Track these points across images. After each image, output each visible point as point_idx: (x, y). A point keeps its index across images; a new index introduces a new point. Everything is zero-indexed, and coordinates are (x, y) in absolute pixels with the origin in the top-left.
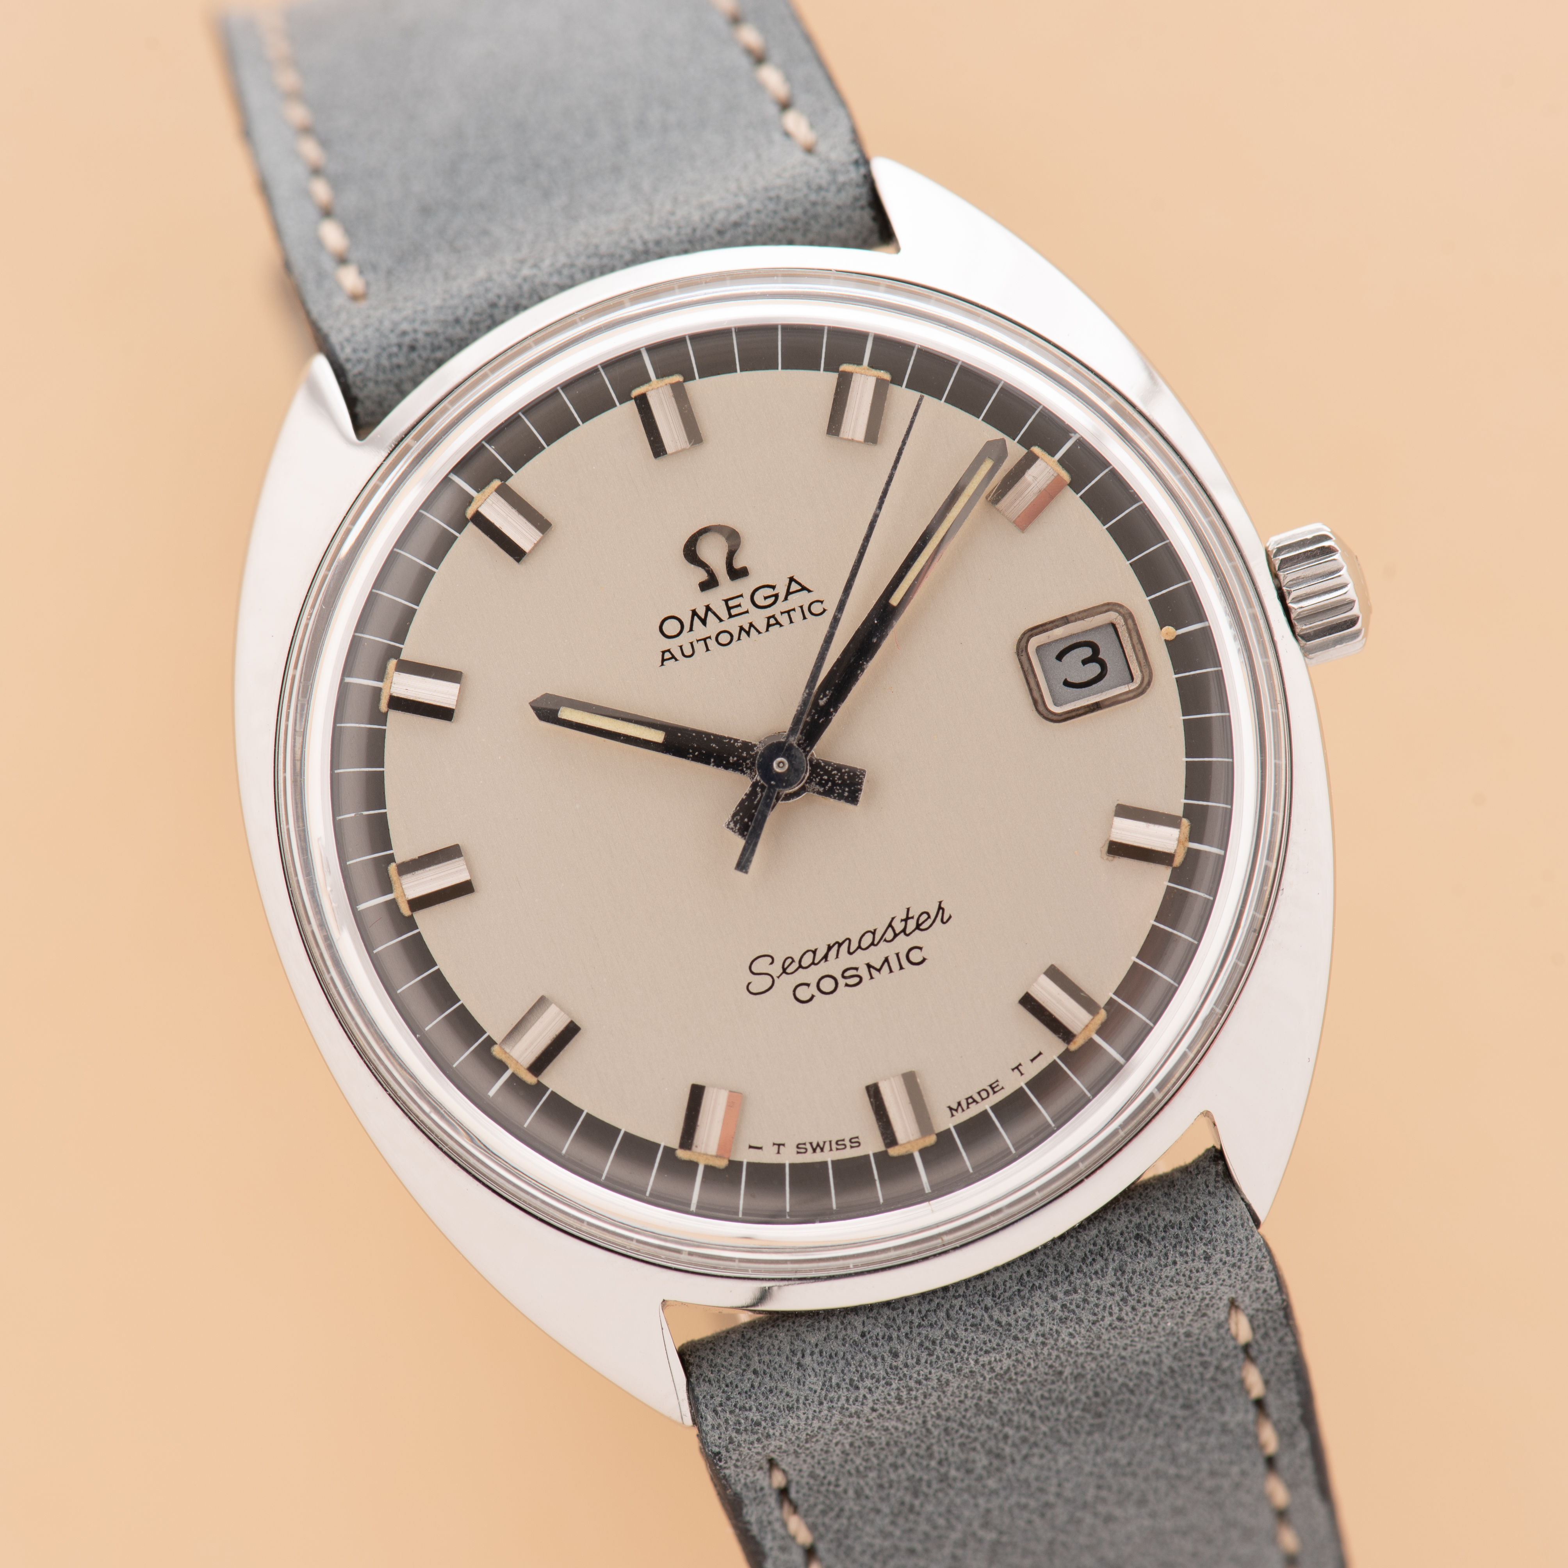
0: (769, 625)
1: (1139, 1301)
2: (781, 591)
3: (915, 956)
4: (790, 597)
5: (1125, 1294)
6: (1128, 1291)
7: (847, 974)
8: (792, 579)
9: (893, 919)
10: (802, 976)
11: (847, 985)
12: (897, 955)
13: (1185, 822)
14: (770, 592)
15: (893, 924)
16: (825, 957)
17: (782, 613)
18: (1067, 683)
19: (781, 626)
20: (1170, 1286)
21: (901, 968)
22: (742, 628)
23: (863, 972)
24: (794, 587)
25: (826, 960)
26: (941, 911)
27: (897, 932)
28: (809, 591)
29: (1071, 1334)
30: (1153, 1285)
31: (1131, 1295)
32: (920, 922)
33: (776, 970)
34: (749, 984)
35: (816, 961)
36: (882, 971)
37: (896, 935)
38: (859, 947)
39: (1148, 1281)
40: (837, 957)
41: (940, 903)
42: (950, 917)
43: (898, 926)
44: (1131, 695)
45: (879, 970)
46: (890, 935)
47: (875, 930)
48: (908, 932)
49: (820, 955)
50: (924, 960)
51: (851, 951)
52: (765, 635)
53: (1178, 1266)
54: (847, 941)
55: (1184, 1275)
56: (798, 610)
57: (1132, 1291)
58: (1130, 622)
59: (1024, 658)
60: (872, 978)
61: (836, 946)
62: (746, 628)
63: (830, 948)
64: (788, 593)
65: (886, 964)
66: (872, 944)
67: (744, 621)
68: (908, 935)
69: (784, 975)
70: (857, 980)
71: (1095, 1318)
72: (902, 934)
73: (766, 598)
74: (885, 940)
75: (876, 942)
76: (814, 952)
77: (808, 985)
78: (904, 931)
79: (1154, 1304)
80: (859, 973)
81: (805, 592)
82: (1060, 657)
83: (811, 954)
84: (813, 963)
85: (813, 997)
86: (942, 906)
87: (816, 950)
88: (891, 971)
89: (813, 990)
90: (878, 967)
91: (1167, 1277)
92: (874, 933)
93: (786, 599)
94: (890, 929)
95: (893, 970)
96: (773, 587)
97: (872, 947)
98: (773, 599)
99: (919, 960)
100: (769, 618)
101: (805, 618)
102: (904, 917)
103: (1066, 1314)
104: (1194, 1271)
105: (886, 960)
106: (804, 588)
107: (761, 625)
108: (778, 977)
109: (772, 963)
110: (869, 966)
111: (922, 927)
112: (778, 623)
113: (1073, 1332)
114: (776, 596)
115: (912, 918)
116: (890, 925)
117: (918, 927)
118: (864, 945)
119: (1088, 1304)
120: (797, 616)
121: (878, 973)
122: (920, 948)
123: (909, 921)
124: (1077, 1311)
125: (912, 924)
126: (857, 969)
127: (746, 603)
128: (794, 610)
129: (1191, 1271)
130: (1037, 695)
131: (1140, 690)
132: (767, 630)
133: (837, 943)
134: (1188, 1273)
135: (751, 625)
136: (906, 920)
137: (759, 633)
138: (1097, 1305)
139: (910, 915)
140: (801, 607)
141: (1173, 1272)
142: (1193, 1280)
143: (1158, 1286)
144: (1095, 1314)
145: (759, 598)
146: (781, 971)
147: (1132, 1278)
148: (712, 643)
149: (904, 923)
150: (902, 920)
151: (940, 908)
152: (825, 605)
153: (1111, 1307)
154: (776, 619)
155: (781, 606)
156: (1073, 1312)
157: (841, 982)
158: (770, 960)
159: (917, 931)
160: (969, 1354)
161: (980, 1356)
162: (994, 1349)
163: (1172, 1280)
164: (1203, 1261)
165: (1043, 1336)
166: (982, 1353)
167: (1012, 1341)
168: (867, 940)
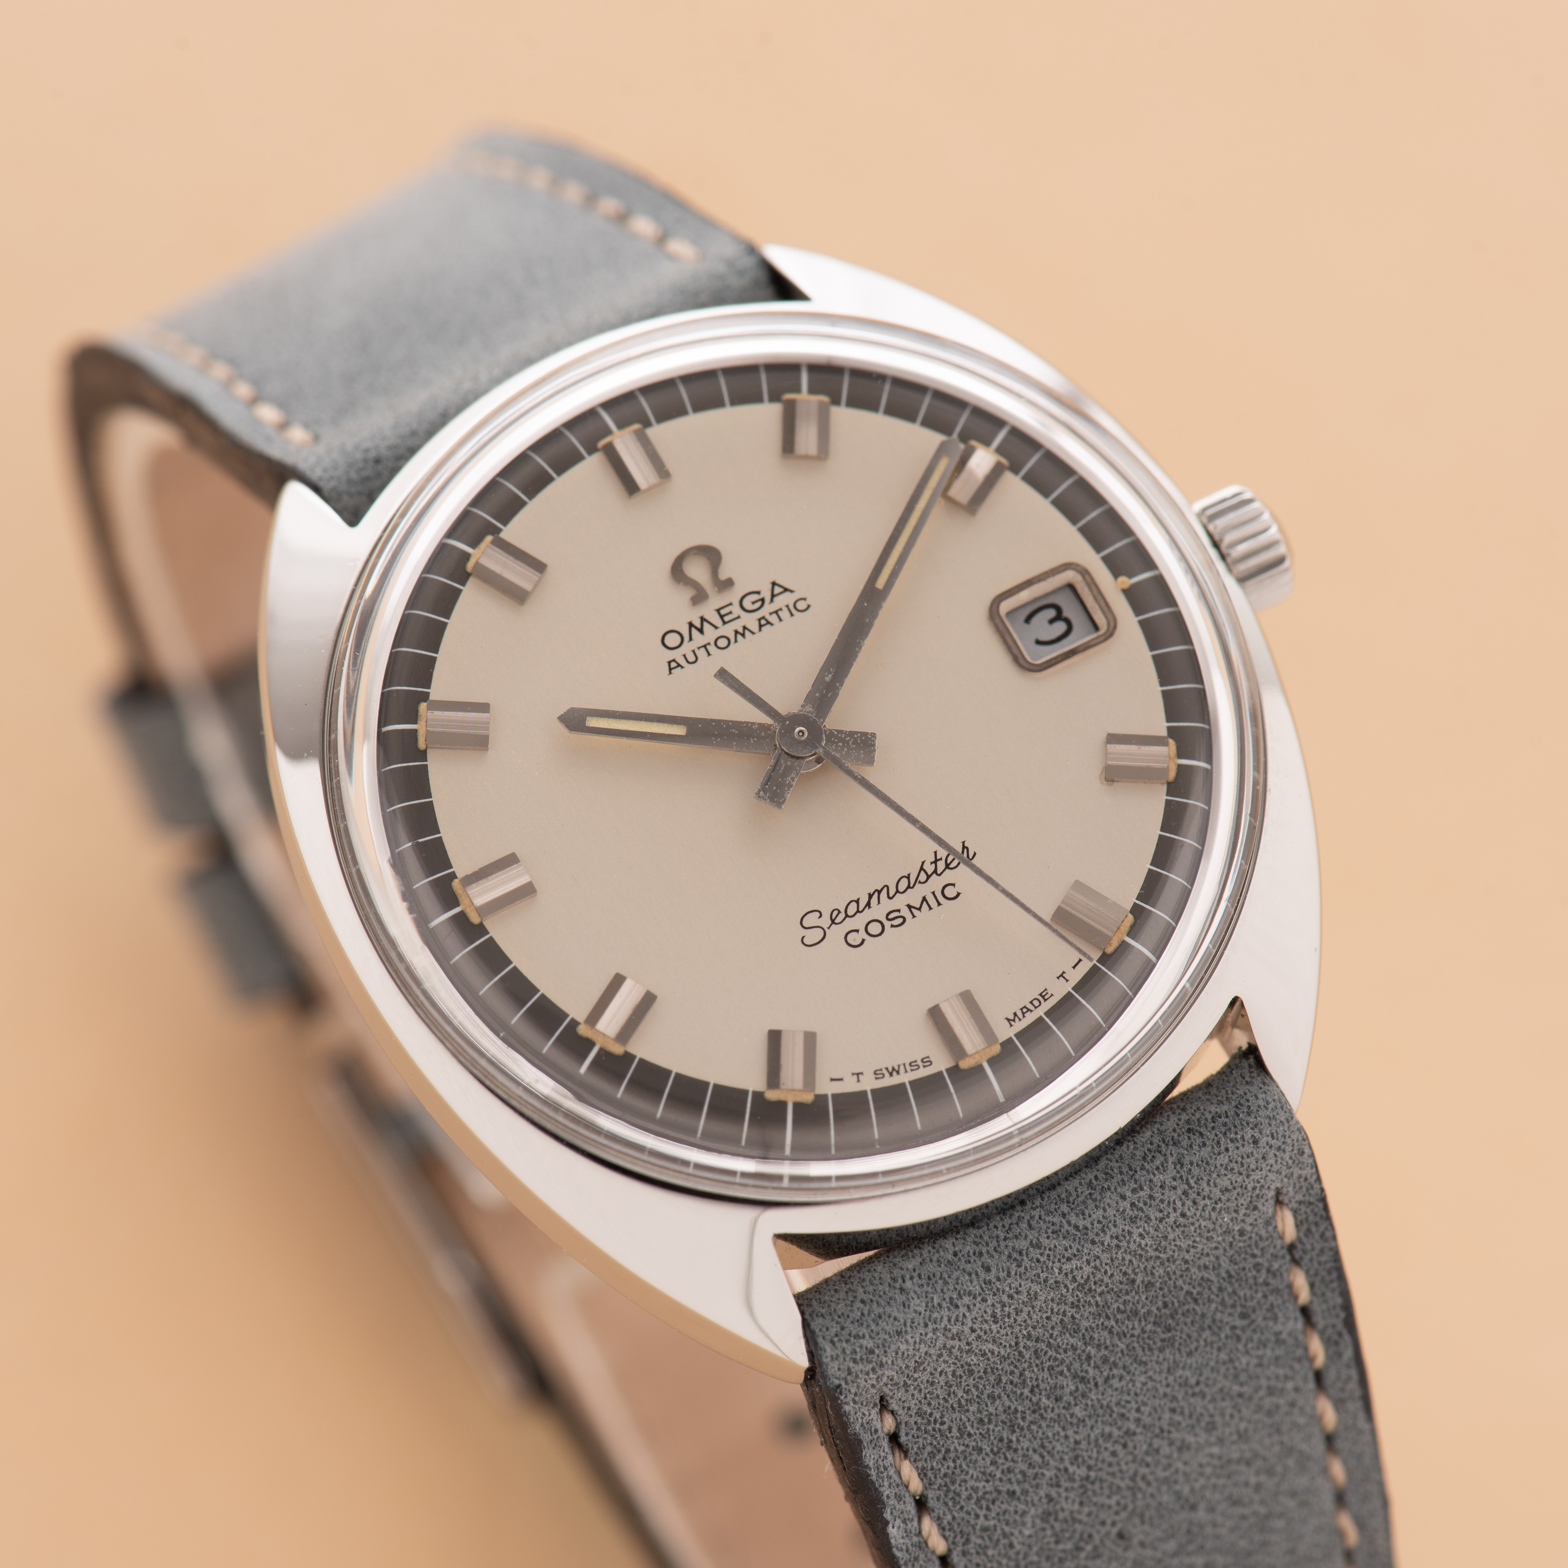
0: (761, 626)
1: (1199, 1194)
2: (767, 595)
3: (950, 892)
4: (775, 599)
5: (1186, 1187)
6: (1188, 1184)
7: (891, 916)
8: (774, 584)
9: (923, 863)
10: (849, 924)
11: (892, 926)
12: (933, 893)
13: (1171, 742)
14: (755, 597)
15: (924, 867)
16: (868, 905)
17: (771, 614)
18: (1038, 642)
19: (772, 624)
20: (1226, 1175)
21: (939, 904)
22: (736, 632)
23: (905, 912)
24: (777, 590)
25: (870, 907)
26: (965, 850)
27: (929, 873)
28: (791, 591)
29: (1141, 1235)
30: (1210, 1175)
31: (1191, 1188)
32: (948, 862)
33: (825, 922)
34: (803, 938)
35: (860, 909)
36: (922, 910)
37: (928, 877)
38: (897, 891)
39: (1205, 1171)
40: (879, 903)
41: (963, 843)
42: (975, 854)
43: (930, 869)
44: (1101, 639)
45: (919, 909)
46: (923, 877)
47: (909, 875)
48: (939, 872)
49: (862, 904)
50: (959, 894)
51: (891, 895)
52: (759, 635)
53: (1230, 1153)
54: (886, 888)
55: (1236, 1162)
56: (785, 609)
57: (1192, 1182)
58: (1087, 577)
59: (998, 621)
60: (914, 916)
61: (876, 893)
62: (741, 630)
63: (871, 896)
64: (773, 596)
65: (925, 902)
66: (909, 887)
67: (738, 625)
68: (940, 875)
69: (833, 925)
70: (900, 920)
71: (1161, 1215)
72: (934, 875)
73: (753, 603)
74: (920, 882)
75: (911, 885)
76: (857, 902)
77: (857, 931)
78: (935, 871)
79: (1212, 1196)
80: (901, 914)
81: (788, 593)
82: (1028, 620)
83: (854, 904)
84: (858, 911)
85: (863, 941)
87: (858, 899)
88: (930, 908)
89: (862, 934)
90: (918, 906)
91: (1222, 1165)
92: (908, 877)
93: (772, 601)
94: (922, 872)
95: (932, 907)
96: (758, 593)
97: (909, 890)
98: (759, 604)
99: (955, 894)
100: (760, 620)
101: (792, 615)
102: (933, 860)
103: (1136, 1212)
104: (1245, 1157)
105: (924, 899)
106: (786, 590)
107: (754, 627)
108: (829, 928)
109: (820, 916)
110: (910, 907)
111: (950, 866)
112: (768, 623)
113: (1143, 1232)
114: (763, 600)
115: (941, 859)
116: (922, 869)
117: (947, 866)
118: (901, 889)
119: (1153, 1201)
120: (784, 614)
121: (919, 911)
122: (954, 885)
123: (939, 863)
124: (1144, 1209)
125: (941, 865)
126: (899, 911)
127: (736, 610)
128: (781, 609)
129: (1242, 1157)
130: (1016, 651)
131: (1108, 634)
132: (760, 630)
133: (876, 890)
134: (1239, 1159)
135: (745, 628)
136: (935, 862)
137: (753, 633)
138: (1163, 1200)
140: (787, 606)
141: (1227, 1160)
142: (1245, 1167)
143: (1215, 1176)
144: (1161, 1211)
145: (747, 604)
146: (830, 922)
147: (1190, 1170)
148: (711, 648)
149: (934, 865)
150: (932, 863)
151: (964, 847)
152: (809, 602)
153: (1174, 1202)
154: (766, 620)
155: (768, 608)
156: (1141, 1210)
157: (887, 924)
158: (818, 914)
159: (947, 870)
160: (1054, 1263)
161: (1063, 1264)
162: (1075, 1255)
163: (1226, 1169)
164: (1252, 1145)
165: (1117, 1238)
166: (1065, 1260)
167: (1090, 1246)
168: (903, 884)
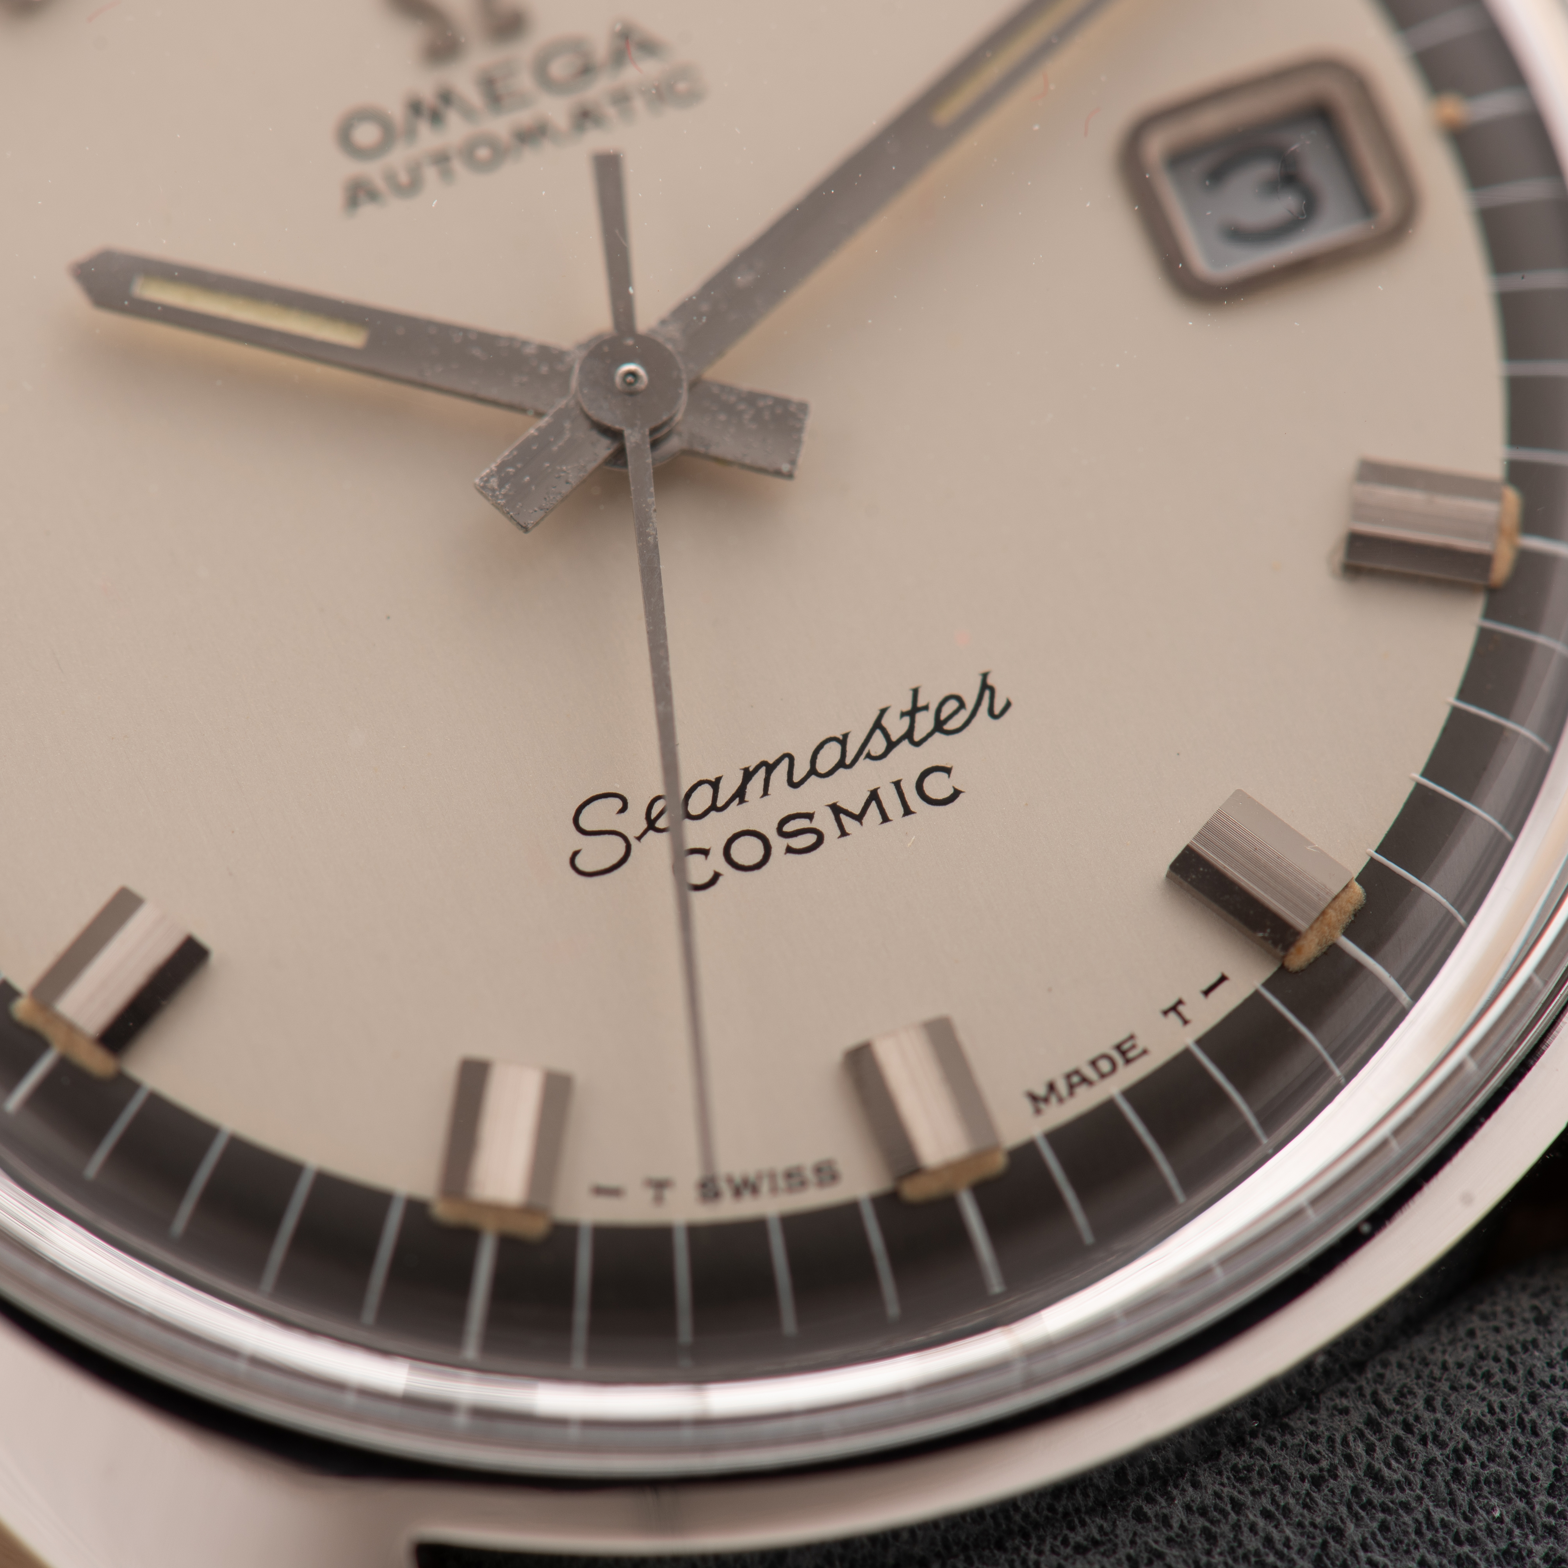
3: (936, 786)
5: (1373, 1410)
6: (1378, 1403)
7: (789, 827)
8: (626, 33)
9: (883, 712)
10: (690, 834)
11: (790, 850)
12: (897, 784)
13: (1512, 494)
15: (885, 722)
16: (740, 795)
17: (607, 102)
21: (907, 811)
23: (825, 822)
24: (633, 49)
25: (742, 801)
26: (987, 694)
27: (894, 738)
28: (665, 53)
30: (1431, 1386)
32: (943, 716)
33: (633, 823)
34: (576, 854)
35: (720, 803)
36: (865, 819)
37: (891, 745)
38: (813, 771)
40: (766, 793)
41: (985, 676)
42: (1008, 705)
43: (896, 726)
45: (859, 818)
46: (878, 744)
47: (846, 736)
48: (917, 737)
49: (726, 792)
50: (956, 793)
51: (796, 779)
54: (786, 761)
55: (1497, 1359)
60: (844, 833)
61: (762, 772)
62: (531, 132)
63: (748, 775)
65: (874, 804)
66: (841, 764)
67: (526, 121)
68: (917, 744)
69: (651, 833)
70: (811, 839)
72: (906, 743)
74: (869, 756)
75: (848, 761)
76: (715, 785)
77: (705, 852)
78: (909, 735)
80: (815, 824)
81: (655, 58)
83: (707, 790)
84: (713, 807)
85: (716, 876)
86: (990, 681)
87: (718, 779)
88: (885, 819)
89: (717, 862)
90: (857, 811)
92: (843, 741)
94: (878, 733)
95: (890, 815)
96: (584, 50)
97: (841, 771)
99: (947, 793)
102: (908, 707)
103: (1246, 1457)
104: (1518, 1348)
105: (874, 796)
108: (639, 838)
109: (623, 810)
110: (836, 810)
111: (949, 726)
115: (926, 708)
116: (878, 725)
117: (939, 726)
118: (823, 766)
119: (1293, 1435)
121: (856, 823)
122: (947, 771)
123: (920, 717)
124: (1269, 1451)
125: (924, 723)
126: (810, 816)
127: (527, 84)
133: (764, 763)
134: (1504, 1354)
135: (541, 128)
136: (912, 713)
138: (1314, 1437)
139: (921, 703)
143: (1445, 1386)
145: (555, 73)
146: (644, 825)
149: (907, 720)
150: (903, 714)
151: (985, 686)
156: (1262, 1453)
157: (778, 844)
158: (618, 803)
159: (937, 735)
160: (1040, 1553)
161: (1066, 1559)
162: (1096, 1543)
163: (1472, 1373)
164: (1533, 1327)
165: (1203, 1512)
166: (1069, 1551)
167: (1133, 1525)
168: (829, 757)
